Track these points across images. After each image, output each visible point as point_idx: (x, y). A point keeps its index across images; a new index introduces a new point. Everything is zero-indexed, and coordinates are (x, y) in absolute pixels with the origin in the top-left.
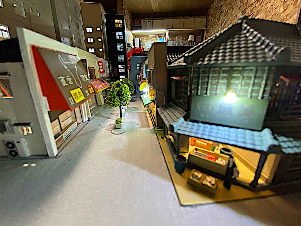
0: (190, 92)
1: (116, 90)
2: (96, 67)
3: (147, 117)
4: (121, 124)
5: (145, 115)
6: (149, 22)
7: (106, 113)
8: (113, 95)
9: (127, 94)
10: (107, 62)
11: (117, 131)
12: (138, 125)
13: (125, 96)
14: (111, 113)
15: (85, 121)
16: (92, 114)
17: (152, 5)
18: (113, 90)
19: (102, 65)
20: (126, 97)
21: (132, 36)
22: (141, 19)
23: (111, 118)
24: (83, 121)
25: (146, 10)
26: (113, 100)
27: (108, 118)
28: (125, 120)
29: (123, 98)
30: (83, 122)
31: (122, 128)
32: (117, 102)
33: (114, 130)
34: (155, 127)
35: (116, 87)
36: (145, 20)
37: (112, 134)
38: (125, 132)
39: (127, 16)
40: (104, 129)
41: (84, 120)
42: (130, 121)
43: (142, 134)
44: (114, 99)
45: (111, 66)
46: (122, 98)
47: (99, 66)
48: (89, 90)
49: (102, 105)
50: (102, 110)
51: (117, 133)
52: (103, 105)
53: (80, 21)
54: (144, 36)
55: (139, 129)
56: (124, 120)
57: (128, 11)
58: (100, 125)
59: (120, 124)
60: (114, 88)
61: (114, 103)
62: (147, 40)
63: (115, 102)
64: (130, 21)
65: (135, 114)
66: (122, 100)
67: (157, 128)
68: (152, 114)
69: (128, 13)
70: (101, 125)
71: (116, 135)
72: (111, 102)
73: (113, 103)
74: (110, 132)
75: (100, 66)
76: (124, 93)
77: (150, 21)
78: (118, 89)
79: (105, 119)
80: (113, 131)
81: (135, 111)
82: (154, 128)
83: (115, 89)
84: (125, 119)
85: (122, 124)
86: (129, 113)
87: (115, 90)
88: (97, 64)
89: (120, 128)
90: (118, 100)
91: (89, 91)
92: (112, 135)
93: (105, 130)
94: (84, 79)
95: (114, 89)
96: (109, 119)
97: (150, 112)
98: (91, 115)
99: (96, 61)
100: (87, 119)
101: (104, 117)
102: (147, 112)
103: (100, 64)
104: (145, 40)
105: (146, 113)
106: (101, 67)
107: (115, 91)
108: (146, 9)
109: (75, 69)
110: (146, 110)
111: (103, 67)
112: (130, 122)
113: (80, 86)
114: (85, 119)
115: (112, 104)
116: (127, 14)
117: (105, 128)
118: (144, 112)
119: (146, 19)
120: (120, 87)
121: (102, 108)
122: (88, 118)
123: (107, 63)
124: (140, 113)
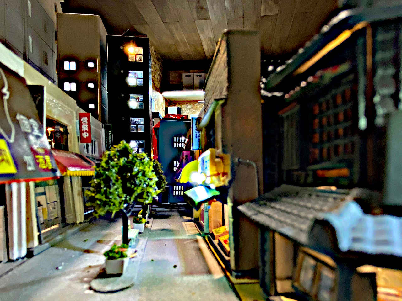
0: (367, 115)
1: (117, 163)
2: (71, 127)
3: (200, 250)
4: (122, 263)
5: (195, 245)
6: (198, 77)
7: (85, 241)
8: (106, 175)
9: (146, 177)
10: (103, 128)
11: (107, 284)
12: (175, 267)
13: (141, 181)
14: (98, 242)
15: (15, 258)
16: (43, 241)
17: (205, 48)
18: (107, 163)
19: (87, 123)
20: (143, 183)
21: (162, 102)
22: (180, 71)
23: (97, 252)
24: (11, 258)
25: (193, 56)
26: (106, 191)
27: (87, 251)
28: (137, 254)
29: (136, 185)
30: (10, 261)
31: (126, 273)
32: (117, 197)
33: (98, 281)
34: (228, 274)
35: (117, 157)
36: (189, 73)
37: (91, 292)
38: (133, 285)
39: (155, 65)
40: (68, 277)
41: (13, 254)
42: (150, 259)
43: (190, 291)
44: (109, 187)
45: (111, 134)
46: (133, 186)
47: (81, 124)
48: (38, 159)
49: (78, 222)
50: (74, 234)
51: (108, 288)
52: (81, 223)
53: (53, 51)
54: (187, 103)
55: (178, 280)
56: (132, 254)
57: (156, 56)
58: (57, 268)
59: (119, 259)
60: (110, 158)
61: (107, 197)
62: (194, 110)
63: (111, 197)
64: (160, 75)
65: (167, 242)
66: (131, 195)
67: (237, 277)
68: (216, 242)
69: (156, 61)
70: (60, 268)
71: (103, 296)
72: (98, 196)
73: (104, 199)
74: (86, 286)
75: (83, 126)
76: (139, 172)
77: (200, 76)
78: (122, 161)
79: (77, 252)
80: (96, 284)
81: (166, 235)
82: (226, 276)
83: (113, 160)
84: (136, 251)
85: (126, 260)
86: (147, 241)
87: (112, 163)
88: (75, 120)
89: (119, 275)
90: (120, 190)
91: (38, 161)
92: (88, 294)
93: (71, 280)
94: (28, 129)
95: (110, 161)
96: (88, 255)
97: (207, 239)
98: (40, 242)
99: (75, 112)
100: (24, 253)
101: (75, 249)
102: (200, 238)
103: (85, 120)
104: (189, 109)
105: (197, 241)
106: (85, 128)
107: (113, 167)
108: (193, 54)
109: (5, 94)
110: (198, 234)
111: (89, 127)
112: (153, 260)
113: (10, 137)
114: (18, 252)
115: (100, 200)
116: (154, 62)
117: (72, 276)
118: (191, 239)
119: (191, 71)
120: (128, 158)
121: (75, 229)
122: (28, 249)
123: (103, 130)
124: (179, 240)
